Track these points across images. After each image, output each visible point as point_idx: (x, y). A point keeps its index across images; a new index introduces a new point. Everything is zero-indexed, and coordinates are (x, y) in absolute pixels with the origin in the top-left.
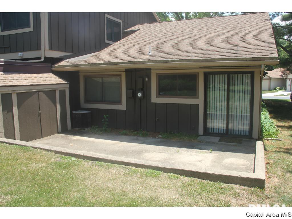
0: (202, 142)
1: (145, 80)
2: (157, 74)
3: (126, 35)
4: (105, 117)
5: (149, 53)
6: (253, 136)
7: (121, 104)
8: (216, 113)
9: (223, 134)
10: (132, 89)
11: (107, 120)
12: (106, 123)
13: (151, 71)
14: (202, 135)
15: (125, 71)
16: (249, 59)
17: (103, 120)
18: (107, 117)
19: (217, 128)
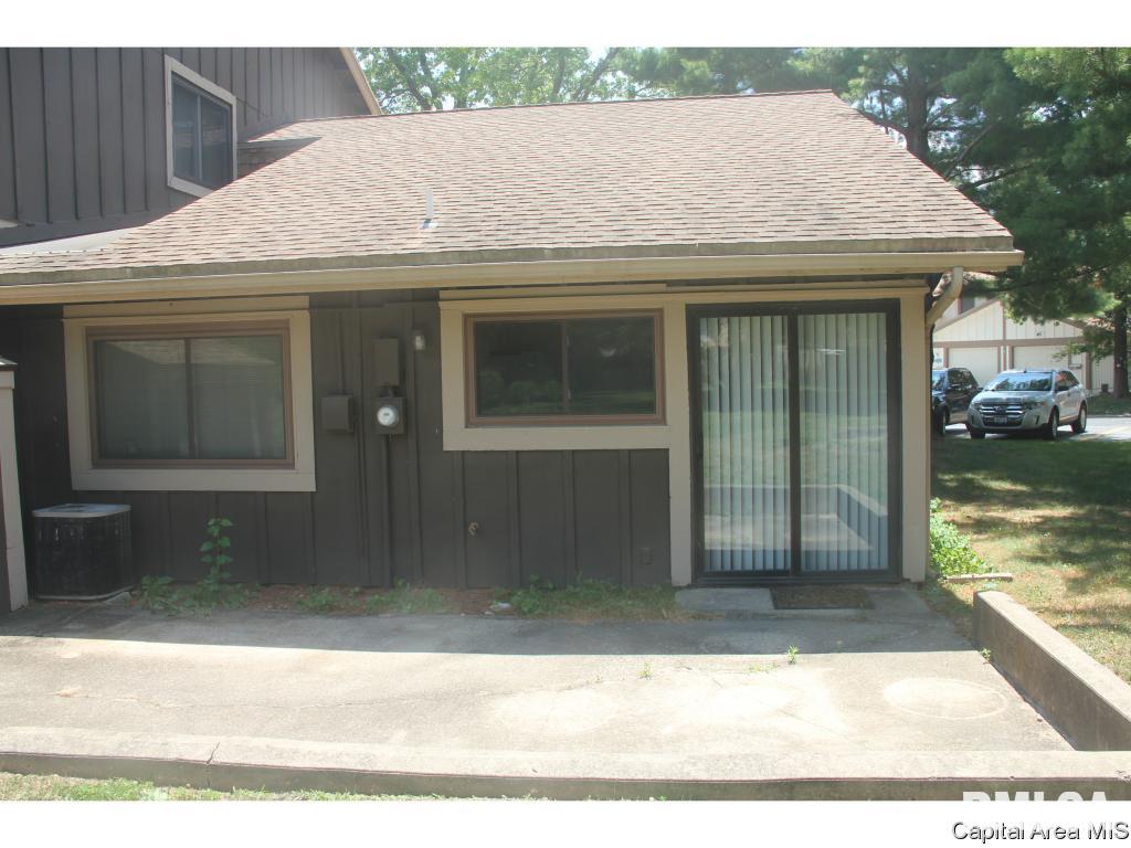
0: (710, 620)
1: (413, 345)
2: (466, 317)
3: (255, 161)
4: (215, 531)
5: (428, 221)
6: (907, 573)
7: (291, 466)
8: (718, 486)
9: (784, 573)
10: (345, 393)
11: (226, 542)
12: (222, 560)
13: (441, 304)
14: (689, 587)
15: (307, 304)
16: (900, 246)
17: (205, 547)
18: (224, 532)
19: (738, 548)
